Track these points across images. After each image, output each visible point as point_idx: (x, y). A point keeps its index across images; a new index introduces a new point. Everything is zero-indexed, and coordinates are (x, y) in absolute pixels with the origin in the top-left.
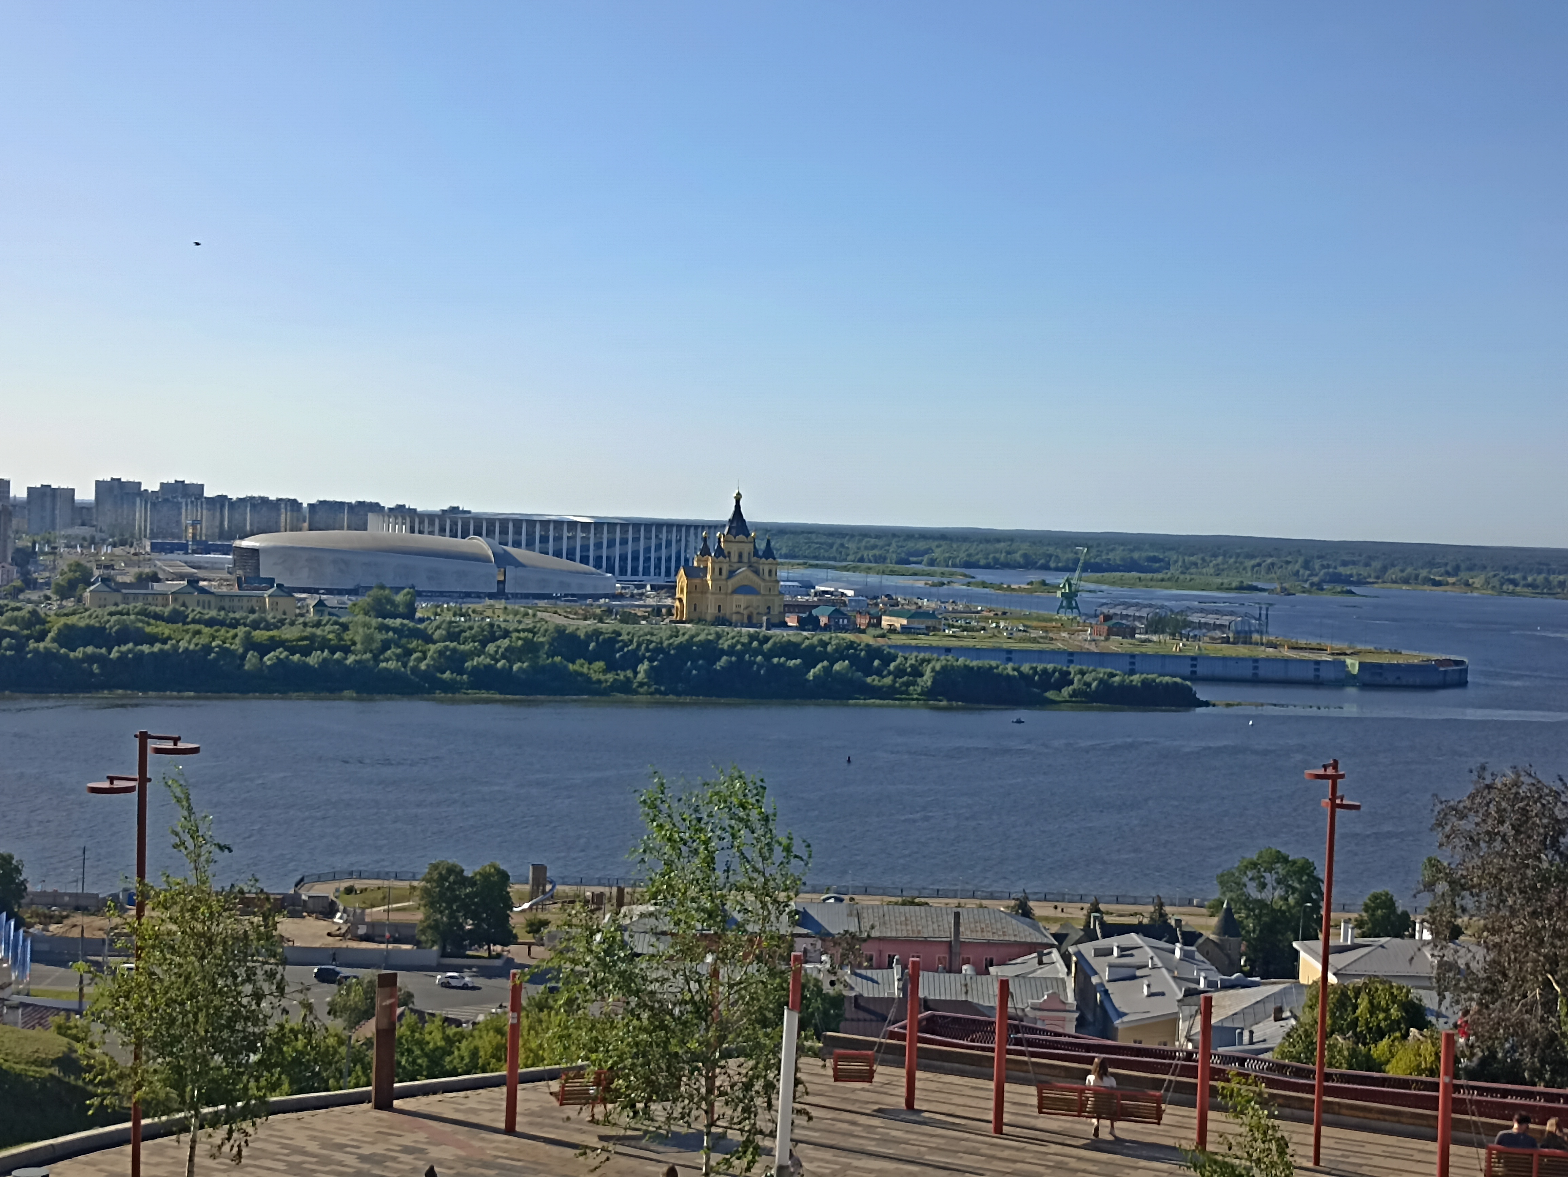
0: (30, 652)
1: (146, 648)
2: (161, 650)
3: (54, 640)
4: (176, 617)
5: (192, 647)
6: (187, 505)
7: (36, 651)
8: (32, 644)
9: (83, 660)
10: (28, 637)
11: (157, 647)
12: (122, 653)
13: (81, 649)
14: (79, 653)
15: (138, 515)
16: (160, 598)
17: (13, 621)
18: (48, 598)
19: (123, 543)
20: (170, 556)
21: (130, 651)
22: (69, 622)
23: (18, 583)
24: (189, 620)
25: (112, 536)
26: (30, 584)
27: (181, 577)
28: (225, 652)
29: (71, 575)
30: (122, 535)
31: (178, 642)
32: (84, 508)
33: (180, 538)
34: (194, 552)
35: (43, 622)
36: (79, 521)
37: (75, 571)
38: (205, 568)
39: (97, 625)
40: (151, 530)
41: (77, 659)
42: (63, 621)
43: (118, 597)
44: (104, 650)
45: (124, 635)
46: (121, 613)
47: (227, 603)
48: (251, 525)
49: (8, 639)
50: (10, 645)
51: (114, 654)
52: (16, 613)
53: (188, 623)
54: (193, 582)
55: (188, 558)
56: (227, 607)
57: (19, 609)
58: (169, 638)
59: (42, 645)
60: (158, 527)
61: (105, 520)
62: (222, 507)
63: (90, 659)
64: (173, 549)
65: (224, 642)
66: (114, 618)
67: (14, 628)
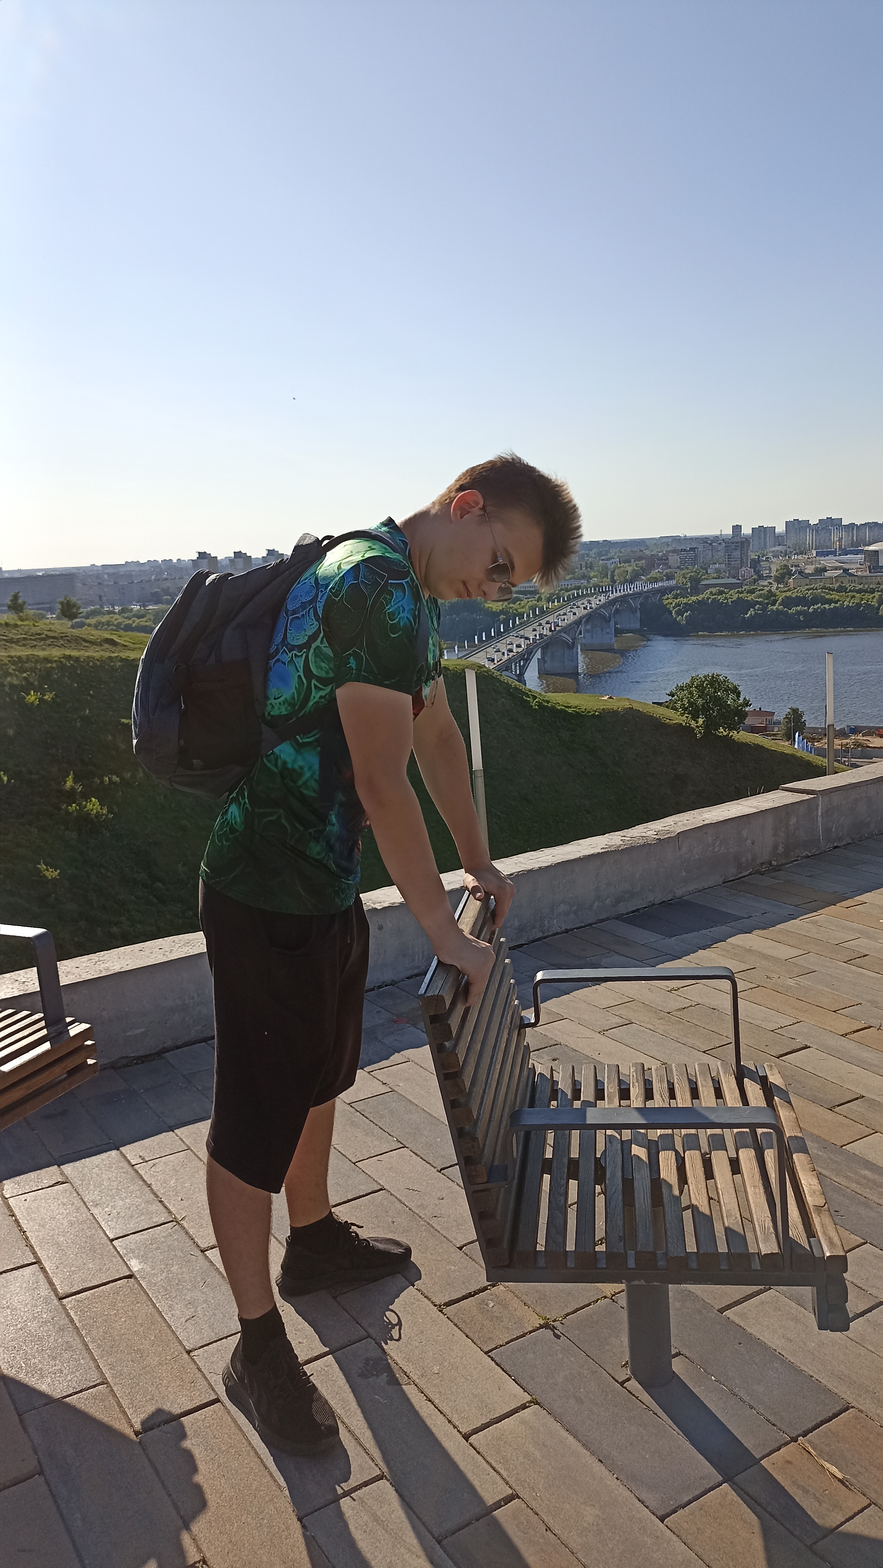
0: (769, 611)
1: (827, 606)
2: (835, 607)
3: (780, 605)
4: (842, 589)
5: (851, 605)
6: (834, 530)
7: (772, 610)
8: (770, 607)
9: (795, 614)
10: (767, 604)
11: (833, 605)
12: (814, 609)
13: (795, 608)
14: (793, 610)
15: (808, 537)
16: (828, 579)
17: (760, 596)
18: (771, 584)
19: (801, 553)
20: (827, 558)
21: (819, 608)
22: (788, 595)
23: (755, 577)
24: (848, 590)
25: (795, 550)
26: (761, 577)
27: (836, 569)
28: (868, 606)
29: (781, 571)
30: (800, 549)
31: (843, 602)
32: (780, 536)
33: (831, 548)
34: (840, 555)
35: (775, 596)
36: (778, 543)
37: (784, 569)
38: (847, 563)
39: (802, 595)
40: (816, 545)
41: (792, 613)
42: (784, 594)
43: (807, 581)
44: (806, 608)
45: (815, 601)
46: (812, 589)
47: (864, 581)
48: (869, 538)
49: (758, 606)
50: (759, 607)
51: (810, 610)
52: (761, 592)
53: (848, 592)
54: (846, 571)
55: (837, 558)
56: (864, 583)
57: (762, 590)
58: (839, 601)
59: (775, 608)
60: (819, 543)
61: (790, 542)
62: (853, 529)
63: (798, 613)
64: (827, 554)
65: (868, 601)
66: (810, 592)
67: (760, 599)
